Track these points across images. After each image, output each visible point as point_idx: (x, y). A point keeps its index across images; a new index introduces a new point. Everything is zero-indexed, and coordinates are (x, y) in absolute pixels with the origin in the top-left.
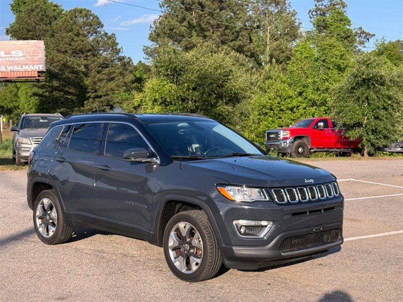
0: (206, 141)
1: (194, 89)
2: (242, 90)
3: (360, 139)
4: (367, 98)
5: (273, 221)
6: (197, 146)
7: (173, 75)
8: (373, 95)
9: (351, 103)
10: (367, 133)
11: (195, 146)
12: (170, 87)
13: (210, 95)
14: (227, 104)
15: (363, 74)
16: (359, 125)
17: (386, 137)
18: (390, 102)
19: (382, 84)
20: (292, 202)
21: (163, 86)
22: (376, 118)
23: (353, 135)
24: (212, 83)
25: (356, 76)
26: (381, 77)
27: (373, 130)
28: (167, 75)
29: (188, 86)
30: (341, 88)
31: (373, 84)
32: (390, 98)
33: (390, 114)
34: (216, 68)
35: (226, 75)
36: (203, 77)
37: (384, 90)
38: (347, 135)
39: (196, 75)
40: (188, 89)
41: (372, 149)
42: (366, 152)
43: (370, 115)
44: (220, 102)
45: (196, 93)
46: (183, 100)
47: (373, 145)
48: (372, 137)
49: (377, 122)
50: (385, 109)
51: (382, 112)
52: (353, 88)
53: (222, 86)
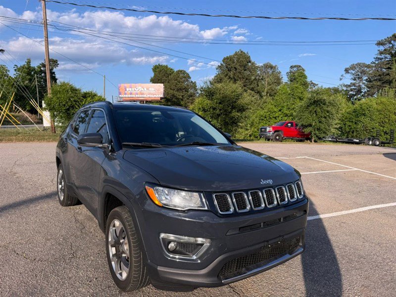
0: (191, 130)
1: (220, 103)
2: (246, 104)
3: (310, 133)
4: (315, 112)
5: (211, 239)
6: (182, 133)
7: (210, 96)
8: (319, 110)
9: (306, 114)
10: (315, 130)
11: (181, 133)
12: (207, 102)
13: (228, 106)
14: (238, 112)
15: (314, 98)
16: (310, 125)
17: (324, 133)
18: (328, 114)
19: (324, 104)
20: (240, 211)
21: (204, 101)
22: (320, 122)
23: (307, 131)
24: (230, 100)
25: (310, 99)
26: (324, 100)
27: (318, 129)
28: (206, 96)
29: (217, 101)
30: (302, 106)
31: (319, 104)
32: (328, 112)
33: (328, 120)
34: (232, 92)
35: (238, 97)
36: (225, 97)
37: (325, 108)
38: (303, 131)
39: (221, 96)
40: (217, 103)
41: (316, 139)
42: (313, 140)
43: (317, 121)
44: (234, 111)
45: (221, 105)
46: (214, 109)
47: (317, 136)
48: (317, 132)
49: (320, 124)
50: (325, 117)
51: (323, 119)
52: (308, 106)
53: (235, 102)
